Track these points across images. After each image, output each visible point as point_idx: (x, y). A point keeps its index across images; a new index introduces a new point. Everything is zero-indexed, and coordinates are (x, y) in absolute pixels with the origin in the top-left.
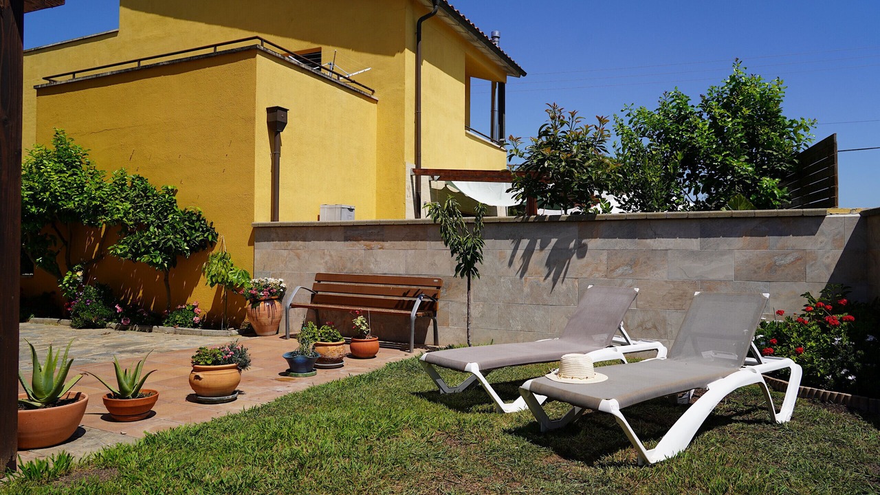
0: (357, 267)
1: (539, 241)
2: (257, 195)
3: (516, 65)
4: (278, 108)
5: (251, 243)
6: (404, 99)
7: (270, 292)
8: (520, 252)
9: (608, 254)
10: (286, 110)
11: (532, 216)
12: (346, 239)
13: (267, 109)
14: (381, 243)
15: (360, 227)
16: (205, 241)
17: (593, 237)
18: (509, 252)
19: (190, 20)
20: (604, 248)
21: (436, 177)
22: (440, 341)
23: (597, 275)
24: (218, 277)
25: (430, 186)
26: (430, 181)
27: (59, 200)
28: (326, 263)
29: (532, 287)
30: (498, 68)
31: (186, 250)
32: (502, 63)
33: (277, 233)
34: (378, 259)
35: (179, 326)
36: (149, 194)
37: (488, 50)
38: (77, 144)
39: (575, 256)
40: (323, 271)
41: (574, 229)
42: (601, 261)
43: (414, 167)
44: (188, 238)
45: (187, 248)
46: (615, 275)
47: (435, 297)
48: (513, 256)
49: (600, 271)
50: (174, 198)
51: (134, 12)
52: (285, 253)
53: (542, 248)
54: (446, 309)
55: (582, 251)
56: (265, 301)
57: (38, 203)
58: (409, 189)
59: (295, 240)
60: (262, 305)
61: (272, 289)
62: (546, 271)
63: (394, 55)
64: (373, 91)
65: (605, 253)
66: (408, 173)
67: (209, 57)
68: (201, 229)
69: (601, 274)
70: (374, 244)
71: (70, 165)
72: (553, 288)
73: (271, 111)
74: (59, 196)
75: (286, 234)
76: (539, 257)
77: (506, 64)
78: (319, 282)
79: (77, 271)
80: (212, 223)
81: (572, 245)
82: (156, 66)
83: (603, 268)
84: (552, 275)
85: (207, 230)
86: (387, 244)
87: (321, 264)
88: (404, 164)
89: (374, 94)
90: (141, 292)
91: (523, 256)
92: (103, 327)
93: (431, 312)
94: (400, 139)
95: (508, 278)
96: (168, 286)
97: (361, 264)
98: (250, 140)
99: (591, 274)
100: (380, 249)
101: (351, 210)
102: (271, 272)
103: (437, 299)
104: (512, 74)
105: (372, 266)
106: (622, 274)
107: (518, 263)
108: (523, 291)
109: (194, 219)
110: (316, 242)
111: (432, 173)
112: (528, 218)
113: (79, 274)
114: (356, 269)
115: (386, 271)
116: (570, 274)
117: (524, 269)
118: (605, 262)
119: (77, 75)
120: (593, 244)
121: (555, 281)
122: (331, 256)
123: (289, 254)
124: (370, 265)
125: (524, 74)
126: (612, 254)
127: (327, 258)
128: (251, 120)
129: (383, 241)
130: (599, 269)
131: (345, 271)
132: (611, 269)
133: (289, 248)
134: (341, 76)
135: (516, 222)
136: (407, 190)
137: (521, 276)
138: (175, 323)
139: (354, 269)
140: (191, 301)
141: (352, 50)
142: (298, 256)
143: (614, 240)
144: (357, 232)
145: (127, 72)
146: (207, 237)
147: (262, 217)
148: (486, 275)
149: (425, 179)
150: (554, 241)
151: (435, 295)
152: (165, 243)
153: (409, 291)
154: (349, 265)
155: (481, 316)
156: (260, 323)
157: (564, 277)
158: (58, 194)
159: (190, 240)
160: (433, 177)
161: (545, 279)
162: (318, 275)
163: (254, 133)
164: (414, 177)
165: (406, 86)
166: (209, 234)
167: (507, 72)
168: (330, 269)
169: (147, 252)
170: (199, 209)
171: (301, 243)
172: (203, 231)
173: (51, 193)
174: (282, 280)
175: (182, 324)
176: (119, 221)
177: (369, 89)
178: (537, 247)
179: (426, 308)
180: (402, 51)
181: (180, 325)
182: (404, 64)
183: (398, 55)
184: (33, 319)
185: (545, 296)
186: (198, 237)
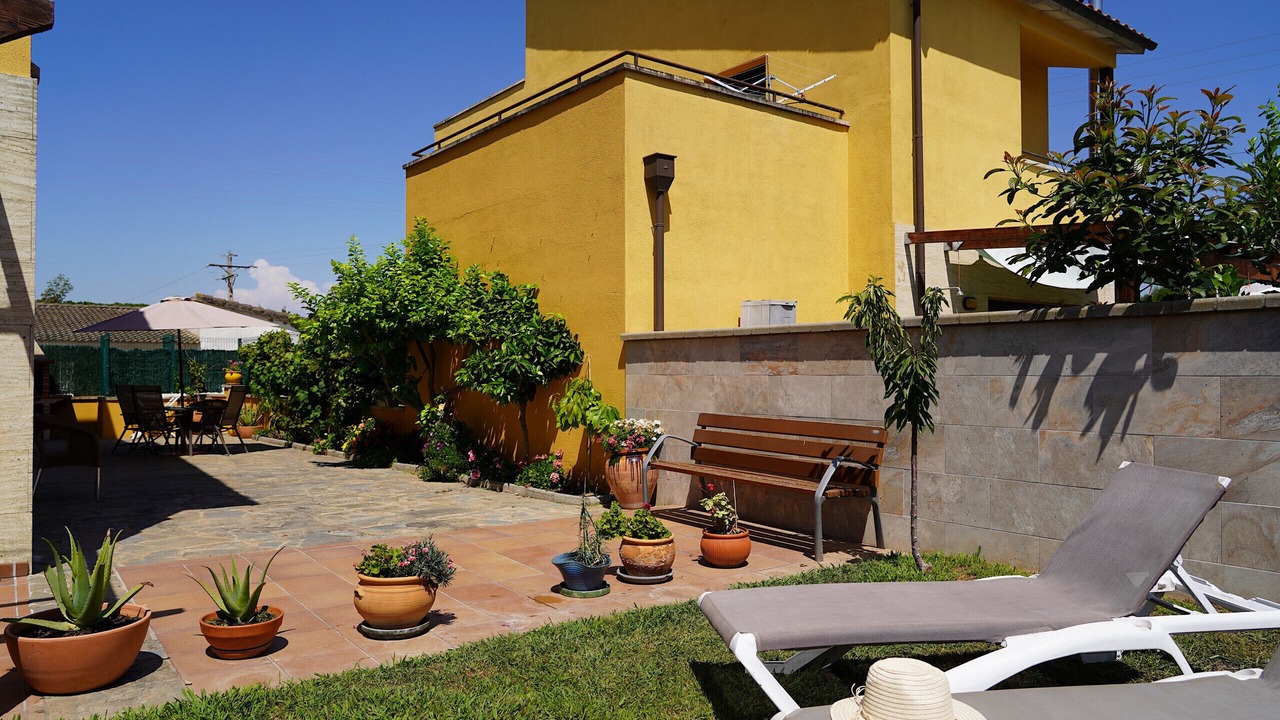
0: (758, 404)
1: (1069, 358)
2: (629, 292)
3: (1133, 33)
4: (657, 156)
5: (621, 366)
6: (889, 117)
7: (637, 443)
8: (1031, 381)
9: (1223, 385)
10: (672, 158)
11: (1053, 310)
12: (744, 358)
13: (644, 159)
14: (794, 363)
15: (762, 338)
16: (566, 361)
17: (1185, 349)
18: (1010, 381)
19: (601, 49)
20: (1213, 372)
21: (956, 244)
22: (886, 540)
23: (1198, 431)
24: (569, 416)
25: (947, 260)
26: (946, 252)
27: (410, 311)
28: (716, 396)
29: (1055, 450)
30: (1095, 43)
31: (540, 376)
32: (1099, 33)
33: (652, 349)
34: (789, 392)
35: (532, 485)
36: (506, 297)
37: (1068, 14)
38: (437, 236)
39: (1147, 386)
40: (711, 411)
41: (1144, 333)
42: (1205, 399)
43: (912, 229)
44: (542, 359)
45: (540, 373)
46: (1239, 430)
47: (872, 462)
48: (1018, 388)
49: (1205, 422)
50: (534, 301)
51: (540, 52)
52: (662, 380)
53: (1077, 370)
54: (898, 483)
55: (1163, 376)
56: (629, 455)
57: (389, 316)
58: (901, 268)
59: (676, 360)
60: (623, 461)
61: (639, 436)
62: (1085, 416)
63: (871, 48)
64: (842, 112)
65: (1216, 383)
66: (900, 241)
67: (572, 93)
68: (562, 346)
69: (1207, 428)
70: (783, 365)
71: (426, 264)
72: (1100, 453)
73: (649, 161)
74: (408, 305)
75: (664, 351)
76: (1072, 389)
77: (1110, 33)
78: (704, 427)
79: (439, 403)
80: (576, 336)
81: (1141, 363)
82: (515, 118)
83: (1211, 415)
84: (1097, 428)
85: (570, 347)
86: (802, 366)
87: (709, 398)
88: (892, 226)
89: (844, 117)
90: (504, 433)
91: (1039, 387)
92: (454, 480)
93: (867, 489)
94: (882, 185)
95: (1008, 430)
96: (524, 427)
97: (765, 400)
98: (618, 210)
99: (1183, 428)
100: (792, 373)
101: (788, 307)
102: (647, 410)
103: (877, 466)
104: (1125, 49)
105: (780, 403)
106: (1258, 431)
107: (1028, 400)
108: (1036, 456)
109: (554, 330)
110: (703, 363)
111: (948, 237)
112: (1044, 314)
113: (441, 407)
114: (756, 408)
115: (801, 413)
116: (1138, 425)
117: (1041, 413)
118: (1215, 402)
119: (442, 145)
120: (1189, 362)
121: (1105, 437)
122: (722, 385)
123: (668, 382)
124: (777, 401)
125: (1152, 46)
126: (1231, 385)
127: (718, 389)
128: (618, 179)
129: (797, 361)
130: (1202, 417)
131: (742, 411)
132: (1232, 417)
133: (668, 372)
134: (779, 94)
135: (1021, 322)
136: (897, 270)
137: (1035, 426)
138: (527, 481)
139: (755, 408)
140: (555, 449)
141: (810, 51)
142: (679, 385)
143: (1236, 355)
144: (758, 346)
145: (486, 131)
146: (568, 357)
147: (639, 324)
148: (966, 423)
149: (934, 251)
150: (1100, 357)
151: (873, 458)
152: (508, 367)
153: (832, 449)
154: (747, 401)
155: (960, 501)
156: (621, 489)
157: (1124, 433)
158: (407, 303)
159: (545, 361)
160: (950, 245)
161: (1083, 434)
162: (702, 415)
163: (623, 198)
164: (912, 248)
165: (893, 95)
166: (571, 352)
167: (1118, 47)
168: (720, 407)
169: (488, 381)
170: (560, 316)
171: (683, 364)
172: (565, 348)
173: (401, 302)
174: (658, 422)
175: (537, 483)
176: (465, 336)
177: (834, 110)
178: (1067, 369)
179: (859, 480)
180: (884, 38)
181: (534, 484)
182: (889, 60)
183: (879, 46)
184: (396, 464)
185: (1082, 469)
186: (556, 356)
